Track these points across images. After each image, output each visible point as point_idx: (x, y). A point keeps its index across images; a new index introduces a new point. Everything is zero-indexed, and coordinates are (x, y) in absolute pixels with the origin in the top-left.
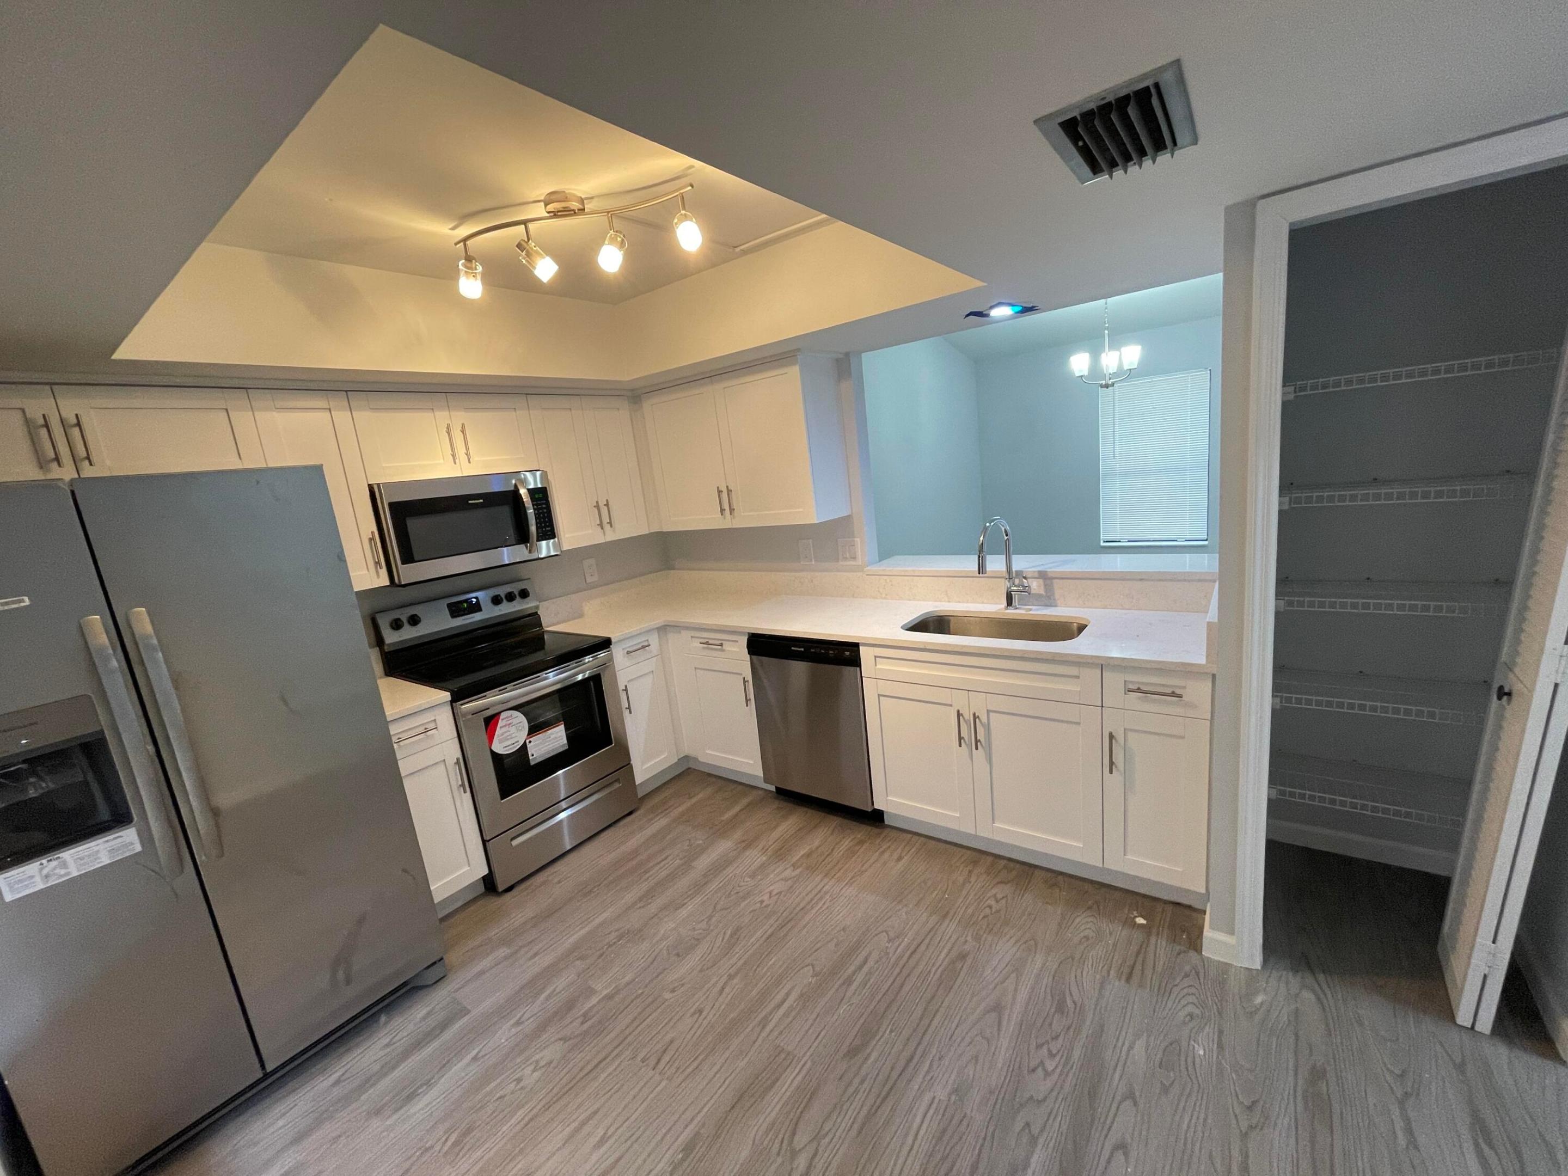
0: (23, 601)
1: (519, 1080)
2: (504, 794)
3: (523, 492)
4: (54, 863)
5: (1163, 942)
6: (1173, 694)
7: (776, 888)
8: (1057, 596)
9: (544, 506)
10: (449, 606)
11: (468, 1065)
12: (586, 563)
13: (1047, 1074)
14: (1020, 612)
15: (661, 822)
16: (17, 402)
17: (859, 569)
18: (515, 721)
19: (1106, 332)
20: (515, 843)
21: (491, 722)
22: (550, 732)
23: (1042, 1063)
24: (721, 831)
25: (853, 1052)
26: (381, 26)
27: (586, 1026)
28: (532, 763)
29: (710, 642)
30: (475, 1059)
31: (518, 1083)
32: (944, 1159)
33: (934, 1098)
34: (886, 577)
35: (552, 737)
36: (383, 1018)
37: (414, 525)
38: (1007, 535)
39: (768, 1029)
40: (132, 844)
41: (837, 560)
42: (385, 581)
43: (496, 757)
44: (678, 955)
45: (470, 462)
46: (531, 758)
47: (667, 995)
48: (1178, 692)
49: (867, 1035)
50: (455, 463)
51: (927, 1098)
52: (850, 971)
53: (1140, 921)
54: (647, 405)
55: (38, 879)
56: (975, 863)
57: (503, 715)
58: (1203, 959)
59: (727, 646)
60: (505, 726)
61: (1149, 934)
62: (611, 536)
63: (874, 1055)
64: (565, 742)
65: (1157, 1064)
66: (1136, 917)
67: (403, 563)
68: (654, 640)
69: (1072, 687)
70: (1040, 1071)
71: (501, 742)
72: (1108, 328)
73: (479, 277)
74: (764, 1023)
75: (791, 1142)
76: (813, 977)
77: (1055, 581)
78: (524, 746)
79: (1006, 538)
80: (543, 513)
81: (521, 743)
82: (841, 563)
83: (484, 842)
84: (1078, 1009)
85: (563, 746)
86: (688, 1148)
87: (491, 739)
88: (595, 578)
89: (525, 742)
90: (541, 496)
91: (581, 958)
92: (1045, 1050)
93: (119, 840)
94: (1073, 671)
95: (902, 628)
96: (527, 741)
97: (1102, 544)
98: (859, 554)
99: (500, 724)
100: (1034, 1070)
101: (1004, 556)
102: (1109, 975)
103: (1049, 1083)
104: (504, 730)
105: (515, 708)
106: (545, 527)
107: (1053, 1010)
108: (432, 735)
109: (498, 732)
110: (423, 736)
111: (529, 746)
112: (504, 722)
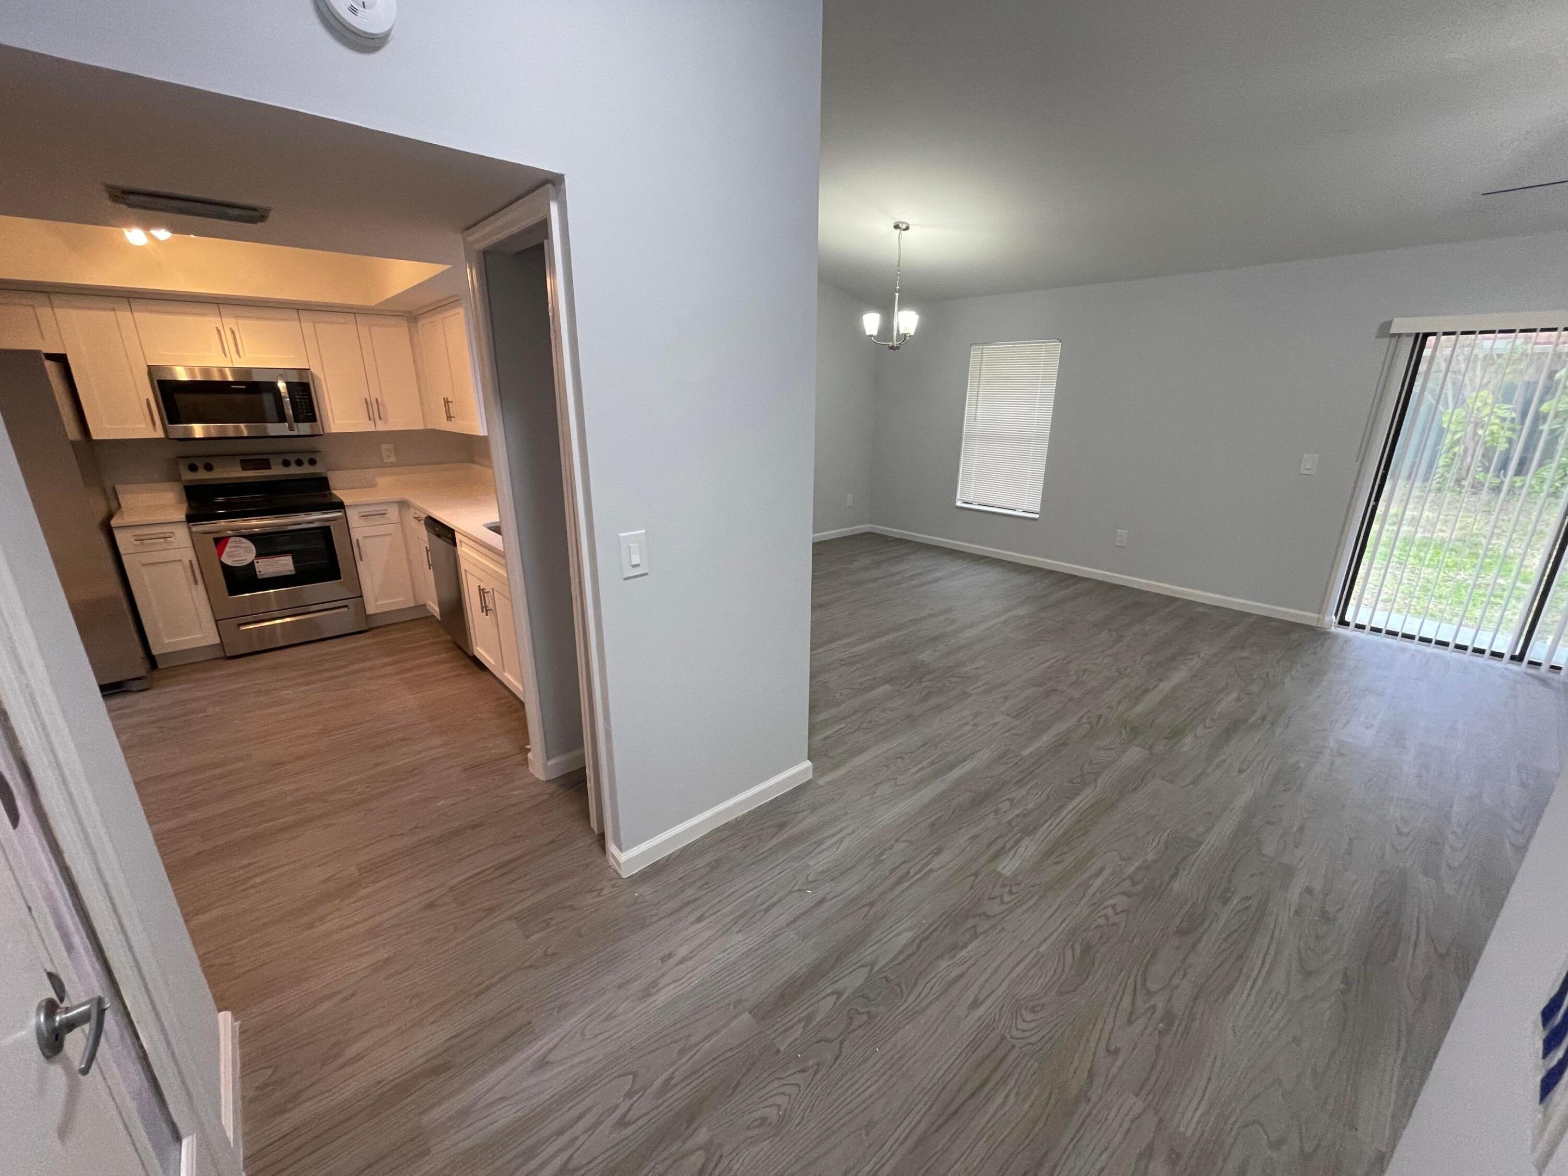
2: (231, 593)
3: (282, 385)
7: (371, 687)
9: (305, 396)
10: (243, 461)
12: (383, 444)
18: (243, 545)
19: (897, 294)
20: (244, 627)
21: (220, 542)
22: (277, 558)
28: (259, 577)
33: (284, 788)
35: (280, 562)
37: (179, 398)
39: (259, 745)
42: (159, 434)
43: (225, 567)
44: (271, 706)
45: (241, 357)
46: (258, 573)
50: (226, 356)
54: (421, 322)
57: (232, 539)
60: (233, 547)
62: (381, 427)
64: (293, 569)
67: (175, 423)
68: (393, 513)
71: (229, 556)
78: (252, 564)
80: (305, 402)
81: (249, 561)
83: (216, 621)
85: (291, 571)
87: (220, 554)
89: (253, 561)
90: (300, 389)
95: (484, 525)
96: (255, 561)
97: (959, 504)
99: (229, 544)
104: (232, 549)
105: (244, 536)
106: (304, 413)
108: (171, 542)
109: (227, 549)
110: (162, 540)
111: (256, 565)
112: (233, 544)
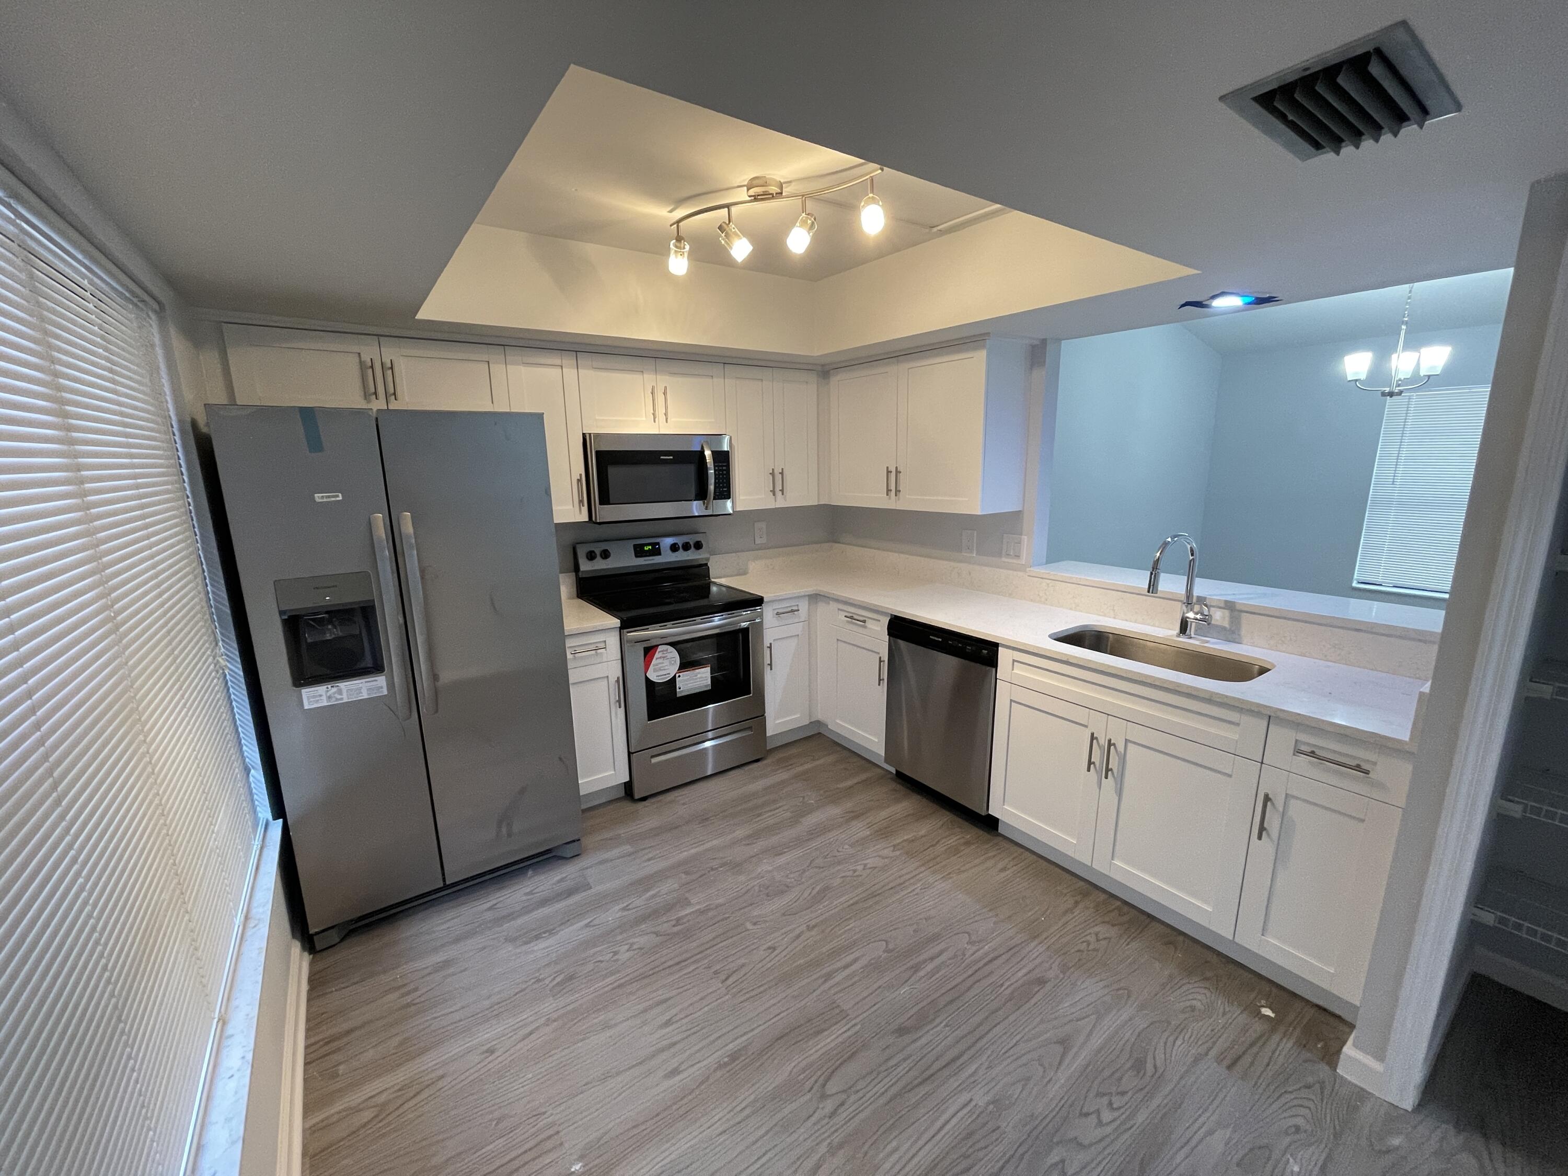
0: (338, 496)
1: (615, 953)
2: (651, 717)
3: (708, 453)
4: (334, 690)
5: (1287, 1044)
6: (1358, 768)
7: (871, 862)
8: (1243, 632)
9: (724, 468)
10: (635, 546)
11: (582, 928)
12: (758, 525)
13: (1100, 1124)
14: (1194, 642)
15: (783, 775)
16: (356, 349)
17: (1022, 568)
18: (669, 655)
19: (1404, 327)
20: (654, 760)
21: (649, 652)
22: (697, 671)
23: (1098, 1112)
24: (834, 798)
25: (902, 1031)
26: (572, 66)
27: (676, 929)
28: (678, 695)
29: (855, 617)
30: (587, 926)
31: (614, 955)
32: (965, 1156)
33: (971, 1100)
34: (1049, 581)
35: (699, 676)
36: (530, 873)
37: (613, 472)
38: (1192, 555)
39: (831, 983)
40: (382, 687)
41: (1000, 555)
42: (584, 517)
43: (649, 684)
44: (768, 895)
45: (667, 422)
46: (678, 690)
47: (749, 926)
48: (1365, 766)
49: (922, 1020)
50: (655, 421)
51: (965, 1097)
52: (921, 958)
53: (1267, 1012)
54: (835, 380)
55: (324, 698)
56: (1085, 895)
57: (660, 648)
58: (1335, 1076)
59: (870, 624)
60: (660, 658)
61: (1273, 1030)
62: (781, 503)
63: (923, 1041)
64: (710, 683)
65: (1235, 1160)
66: (1263, 1006)
67: (601, 503)
68: (804, 606)
69: (1231, 734)
70: (1093, 1119)
71: (655, 671)
72: (1406, 323)
73: (686, 255)
74: (828, 977)
75: (824, 1086)
76: (885, 951)
77: (1244, 614)
78: (673, 680)
79: (1191, 558)
80: (723, 474)
81: (672, 676)
82: (1004, 559)
83: (630, 754)
84: (1157, 1075)
85: (706, 686)
86: (734, 1057)
87: (647, 666)
88: (764, 540)
89: (675, 675)
90: (722, 459)
91: (687, 873)
92: (1105, 1100)
93: (374, 683)
94: (1234, 716)
95: (1050, 636)
96: (677, 675)
97: (1355, 584)
98: (1024, 554)
99: (657, 655)
100: (1087, 1115)
101: (1186, 577)
102: (1207, 1054)
103: (1099, 1133)
104: (659, 661)
105: (672, 644)
106: (721, 487)
107: (1128, 1065)
108: (601, 653)
109: (654, 662)
110: (593, 652)
111: (678, 679)
112: (660, 655)
